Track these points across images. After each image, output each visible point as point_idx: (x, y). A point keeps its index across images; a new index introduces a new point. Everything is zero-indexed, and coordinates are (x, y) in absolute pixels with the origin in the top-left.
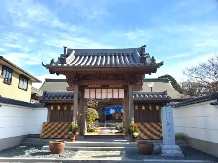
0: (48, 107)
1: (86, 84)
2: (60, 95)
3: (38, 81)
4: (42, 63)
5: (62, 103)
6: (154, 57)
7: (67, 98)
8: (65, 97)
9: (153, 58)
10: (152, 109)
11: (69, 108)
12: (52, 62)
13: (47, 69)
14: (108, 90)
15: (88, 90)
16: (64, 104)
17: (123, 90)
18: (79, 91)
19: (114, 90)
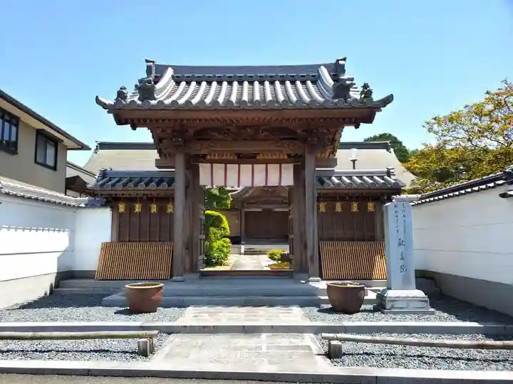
0: (112, 207)
1: (204, 152)
2: (141, 178)
3: (83, 147)
4: (97, 97)
5: (145, 197)
6: (369, 84)
7: (158, 184)
8: (153, 183)
9: (365, 86)
10: (358, 209)
11: (162, 210)
12: (121, 95)
13: (108, 112)
14: (255, 166)
15: (208, 165)
16: (151, 199)
17: (291, 166)
18: (187, 169)
19: (270, 166)
